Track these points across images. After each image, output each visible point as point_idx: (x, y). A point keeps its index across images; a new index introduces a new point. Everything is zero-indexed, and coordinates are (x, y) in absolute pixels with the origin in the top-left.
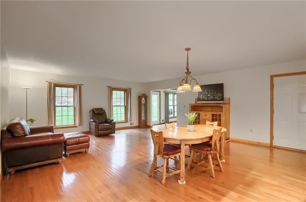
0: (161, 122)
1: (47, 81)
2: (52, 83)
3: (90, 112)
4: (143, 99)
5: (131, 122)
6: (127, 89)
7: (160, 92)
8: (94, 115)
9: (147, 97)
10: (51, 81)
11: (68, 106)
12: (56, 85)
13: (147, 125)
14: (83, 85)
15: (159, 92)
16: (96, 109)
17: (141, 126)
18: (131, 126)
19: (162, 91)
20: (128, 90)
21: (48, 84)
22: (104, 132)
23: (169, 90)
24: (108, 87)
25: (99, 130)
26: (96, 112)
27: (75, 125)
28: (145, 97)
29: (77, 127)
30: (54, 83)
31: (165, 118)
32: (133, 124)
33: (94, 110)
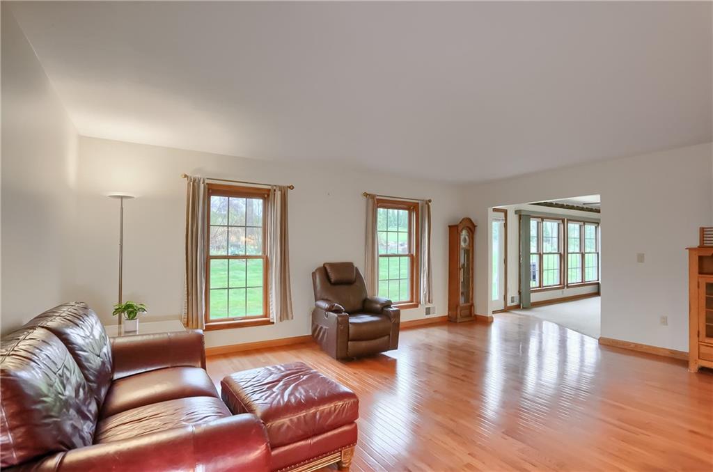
0: (508, 305)
1: (186, 176)
2: (199, 181)
3: (314, 274)
4: (464, 234)
5: (429, 305)
6: (418, 203)
7: (505, 212)
8: (329, 284)
9: (475, 226)
10: (197, 176)
11: (246, 257)
12: (213, 190)
13: (476, 316)
14: (293, 188)
15: (503, 214)
16: (332, 265)
17: (459, 316)
18: (428, 316)
19: (511, 209)
20: (422, 207)
21: (189, 184)
22: (364, 344)
23: (527, 207)
24: (366, 195)
25: (349, 341)
26: (333, 277)
27: (266, 316)
28: (470, 229)
29: (273, 323)
30: (207, 181)
31: (520, 293)
32: (434, 313)
33: (329, 270)
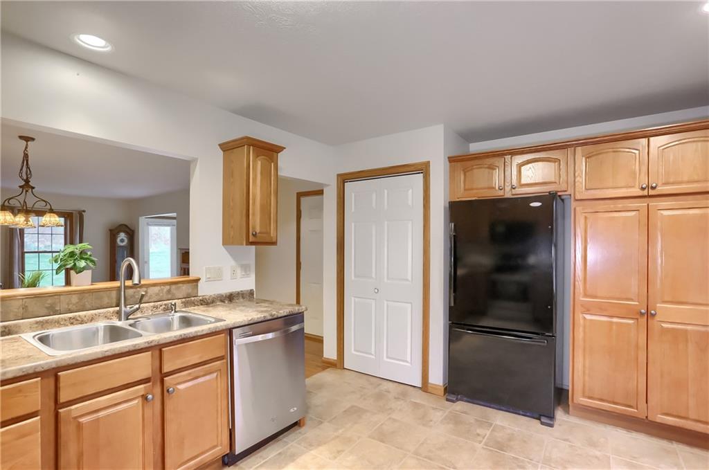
4: (122, 235)
6: (72, 213)
20: (76, 215)
